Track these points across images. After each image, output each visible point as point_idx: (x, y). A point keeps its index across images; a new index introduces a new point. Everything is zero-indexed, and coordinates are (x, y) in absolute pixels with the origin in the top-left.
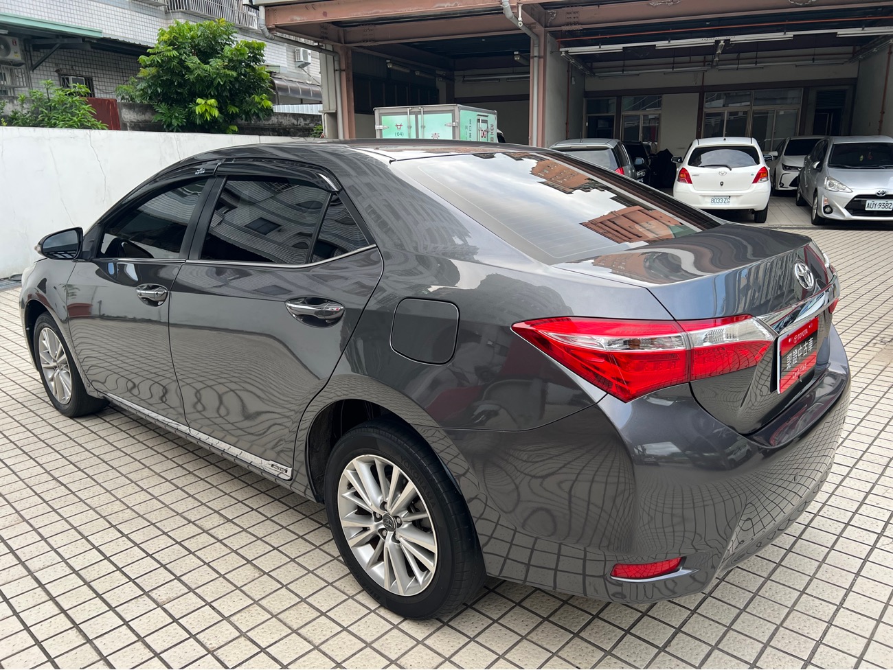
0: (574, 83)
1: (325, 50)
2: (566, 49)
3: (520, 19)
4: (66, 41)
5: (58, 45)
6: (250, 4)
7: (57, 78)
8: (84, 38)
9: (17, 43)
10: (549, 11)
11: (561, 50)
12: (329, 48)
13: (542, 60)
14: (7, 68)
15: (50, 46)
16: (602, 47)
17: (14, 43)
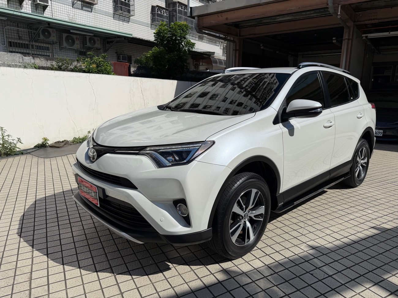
0: (367, 56)
1: (230, 40)
2: (366, 35)
3: (339, 13)
4: (118, 39)
5: (115, 41)
6: (191, 16)
7: (116, 56)
8: (125, 37)
10: (357, 13)
11: (363, 35)
12: (232, 39)
13: (350, 41)
15: (112, 42)
16: (391, 33)
17: (98, 40)
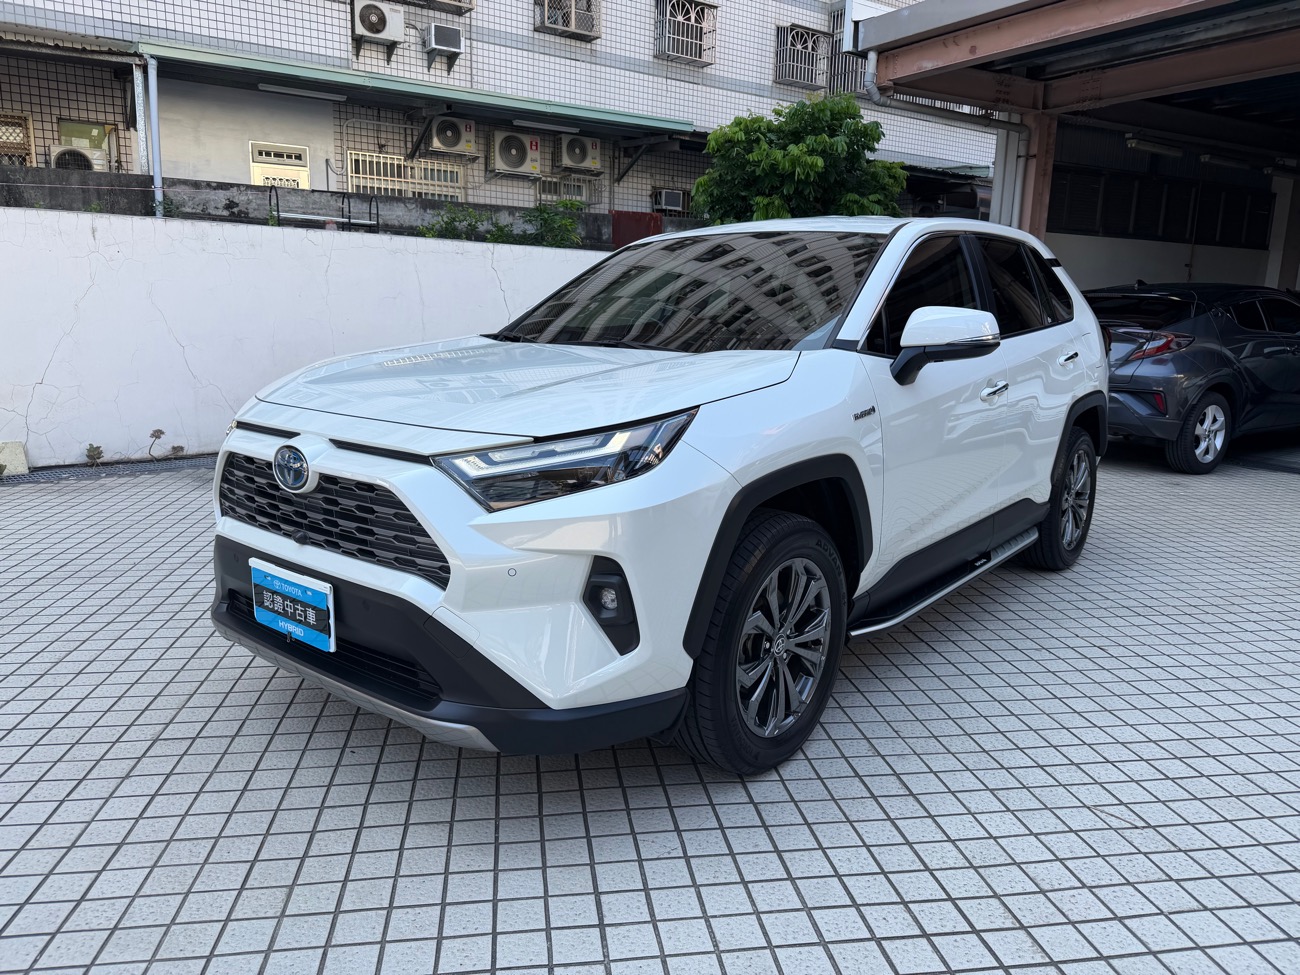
1: (1006, 122)
5: (644, 146)
6: (854, 51)
7: (649, 193)
8: (672, 133)
9: (598, 148)
14: (584, 181)
15: (636, 149)
17: (594, 146)
